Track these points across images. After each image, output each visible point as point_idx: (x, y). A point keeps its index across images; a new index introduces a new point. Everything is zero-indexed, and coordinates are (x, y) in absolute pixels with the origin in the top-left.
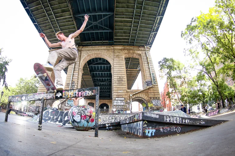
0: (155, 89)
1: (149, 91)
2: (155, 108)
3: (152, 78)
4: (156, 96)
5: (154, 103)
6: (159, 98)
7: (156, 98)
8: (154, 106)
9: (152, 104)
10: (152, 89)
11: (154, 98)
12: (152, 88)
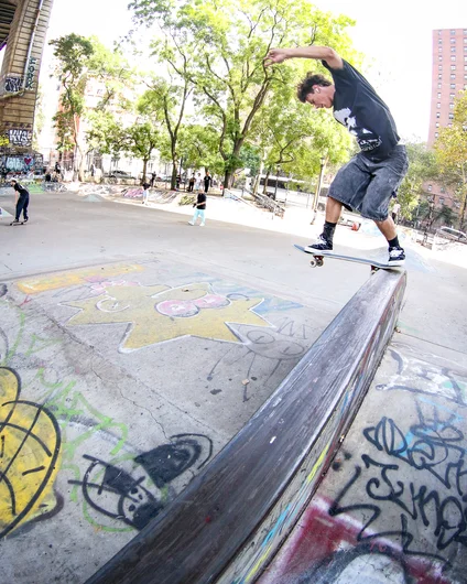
0: (25, 102)
1: (8, 106)
2: (13, 151)
3: (26, 71)
4: (22, 120)
5: (12, 137)
6: (28, 126)
7: (22, 125)
8: (10, 146)
9: (7, 140)
10: (15, 101)
11: (15, 124)
12: (17, 96)
